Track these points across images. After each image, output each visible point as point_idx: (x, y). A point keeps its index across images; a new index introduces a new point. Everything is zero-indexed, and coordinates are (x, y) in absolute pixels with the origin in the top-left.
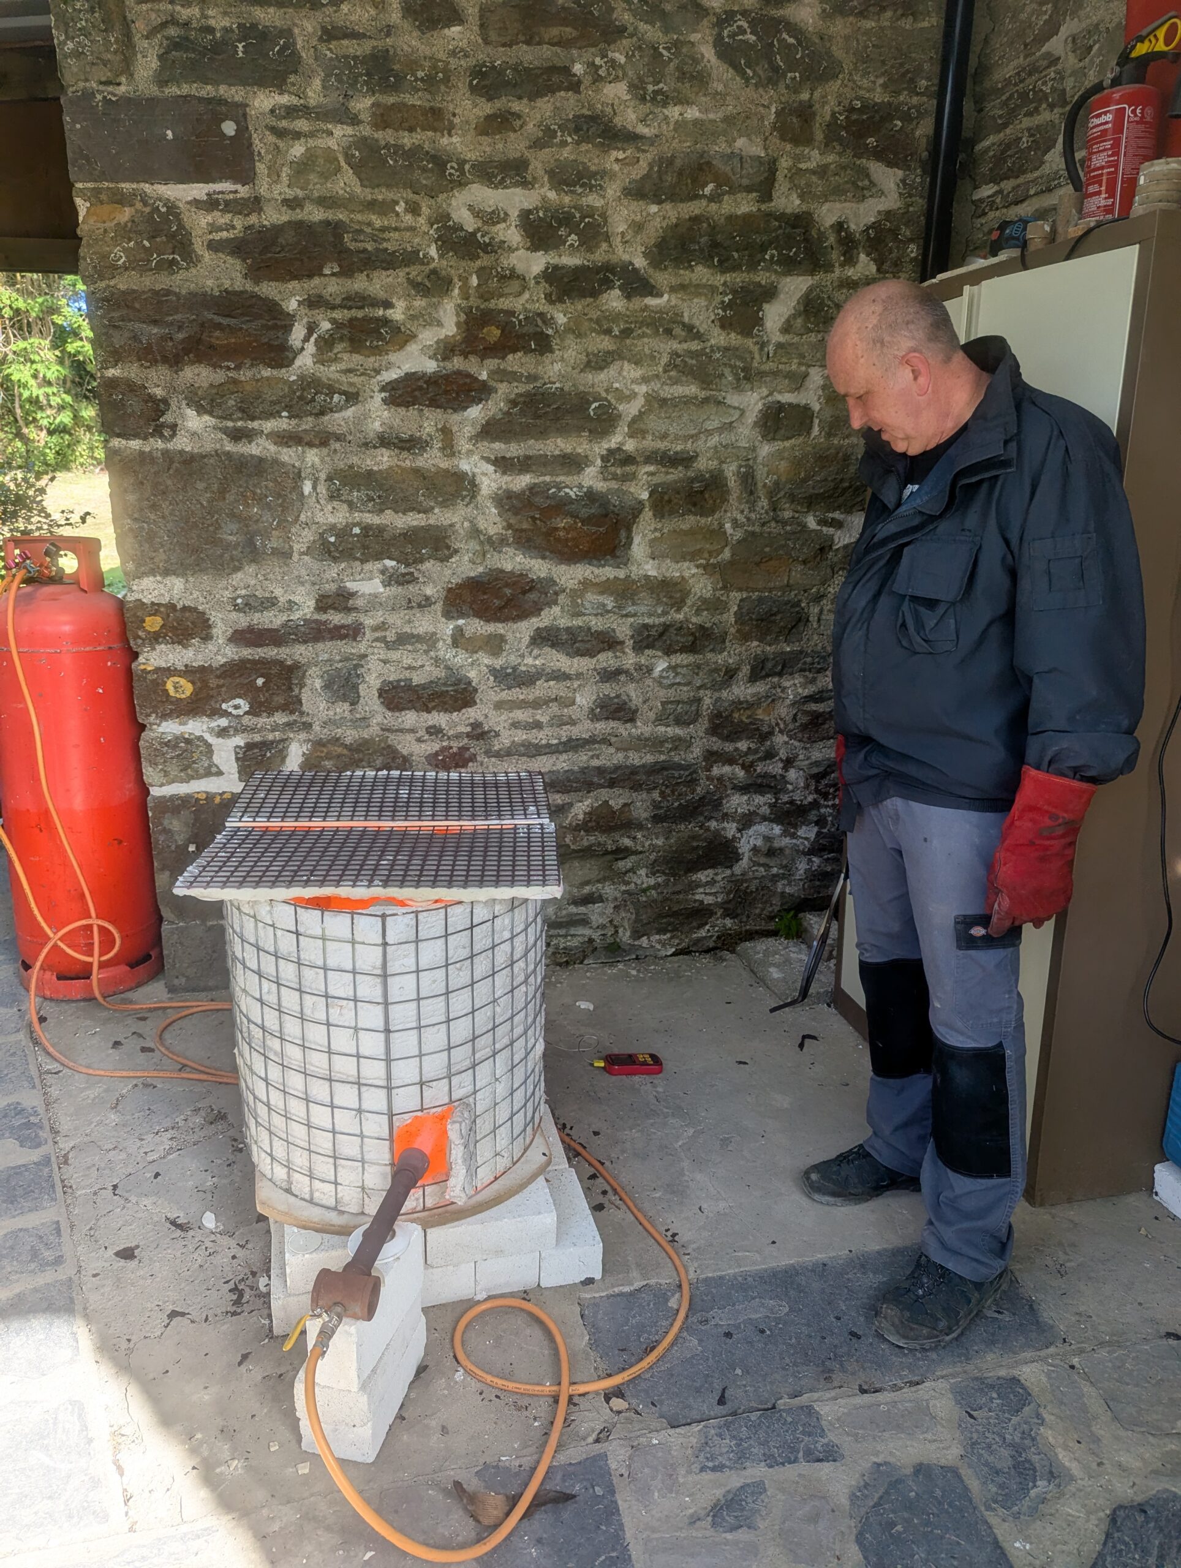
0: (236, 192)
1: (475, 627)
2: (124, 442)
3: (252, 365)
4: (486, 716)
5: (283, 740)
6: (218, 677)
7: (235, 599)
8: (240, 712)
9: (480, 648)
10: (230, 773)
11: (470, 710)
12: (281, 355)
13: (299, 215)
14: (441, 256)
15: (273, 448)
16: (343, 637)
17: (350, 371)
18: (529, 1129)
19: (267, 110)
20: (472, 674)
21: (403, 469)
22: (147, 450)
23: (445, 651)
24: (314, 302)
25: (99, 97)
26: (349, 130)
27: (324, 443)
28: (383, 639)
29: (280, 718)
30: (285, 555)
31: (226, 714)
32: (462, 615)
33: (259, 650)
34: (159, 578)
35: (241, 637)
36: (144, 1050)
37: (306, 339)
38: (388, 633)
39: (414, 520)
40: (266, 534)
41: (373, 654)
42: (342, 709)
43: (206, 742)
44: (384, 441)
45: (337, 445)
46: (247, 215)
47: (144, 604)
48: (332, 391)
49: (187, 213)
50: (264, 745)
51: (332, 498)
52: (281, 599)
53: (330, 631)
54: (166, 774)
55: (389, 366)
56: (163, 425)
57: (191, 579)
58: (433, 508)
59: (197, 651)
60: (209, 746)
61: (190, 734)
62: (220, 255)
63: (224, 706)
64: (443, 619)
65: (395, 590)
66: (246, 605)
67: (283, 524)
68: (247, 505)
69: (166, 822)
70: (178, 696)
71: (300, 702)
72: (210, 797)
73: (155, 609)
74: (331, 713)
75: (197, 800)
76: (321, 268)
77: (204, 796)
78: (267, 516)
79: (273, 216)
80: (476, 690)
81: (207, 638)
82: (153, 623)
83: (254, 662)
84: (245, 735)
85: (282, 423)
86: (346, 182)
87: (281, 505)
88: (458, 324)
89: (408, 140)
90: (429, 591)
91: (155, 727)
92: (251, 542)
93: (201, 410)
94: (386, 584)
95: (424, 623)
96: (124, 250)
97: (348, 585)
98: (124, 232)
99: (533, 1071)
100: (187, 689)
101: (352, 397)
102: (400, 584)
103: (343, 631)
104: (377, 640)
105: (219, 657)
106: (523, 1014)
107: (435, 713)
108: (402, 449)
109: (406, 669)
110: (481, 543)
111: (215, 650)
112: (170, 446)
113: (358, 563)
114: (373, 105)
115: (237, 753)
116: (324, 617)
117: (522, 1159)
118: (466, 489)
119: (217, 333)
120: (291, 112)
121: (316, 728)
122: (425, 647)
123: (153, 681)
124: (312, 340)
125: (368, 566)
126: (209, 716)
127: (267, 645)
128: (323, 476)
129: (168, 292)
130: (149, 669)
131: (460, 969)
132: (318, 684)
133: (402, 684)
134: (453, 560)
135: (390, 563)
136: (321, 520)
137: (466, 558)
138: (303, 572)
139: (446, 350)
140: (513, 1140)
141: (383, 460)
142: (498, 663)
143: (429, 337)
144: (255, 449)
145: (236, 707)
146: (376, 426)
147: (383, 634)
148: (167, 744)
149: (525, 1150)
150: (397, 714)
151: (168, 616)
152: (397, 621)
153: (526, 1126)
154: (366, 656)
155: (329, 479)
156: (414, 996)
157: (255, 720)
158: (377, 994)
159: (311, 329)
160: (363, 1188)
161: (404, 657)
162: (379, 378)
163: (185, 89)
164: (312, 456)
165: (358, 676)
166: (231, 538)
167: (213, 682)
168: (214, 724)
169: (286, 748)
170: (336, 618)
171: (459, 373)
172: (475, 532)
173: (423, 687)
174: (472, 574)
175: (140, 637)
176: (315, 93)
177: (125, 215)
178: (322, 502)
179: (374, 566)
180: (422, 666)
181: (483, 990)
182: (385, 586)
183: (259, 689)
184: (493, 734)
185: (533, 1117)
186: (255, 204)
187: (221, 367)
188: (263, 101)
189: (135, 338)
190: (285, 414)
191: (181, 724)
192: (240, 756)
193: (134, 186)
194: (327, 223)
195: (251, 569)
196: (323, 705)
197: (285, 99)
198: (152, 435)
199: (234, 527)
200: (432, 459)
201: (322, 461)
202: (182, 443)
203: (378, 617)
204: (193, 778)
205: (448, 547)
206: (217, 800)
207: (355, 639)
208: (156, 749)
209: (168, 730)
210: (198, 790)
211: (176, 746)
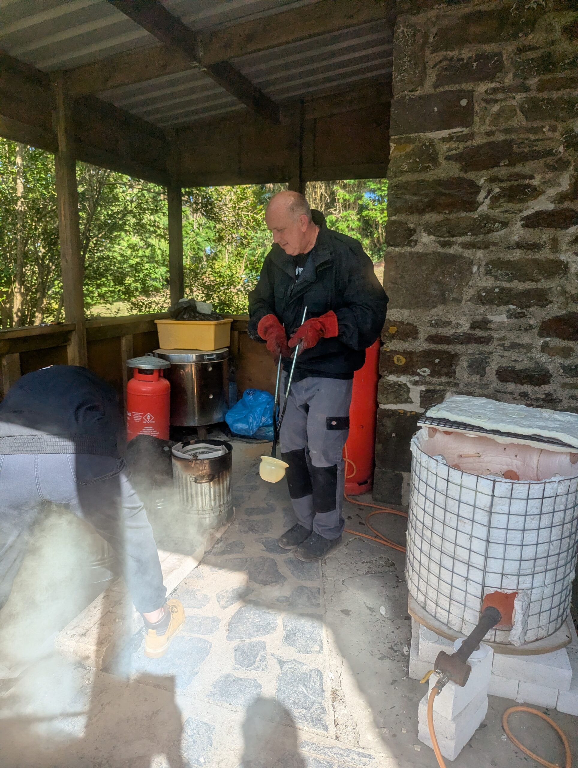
0: (462, 131)
1: (556, 342)
2: (393, 248)
3: (457, 211)
4: (555, 390)
5: (444, 390)
6: (418, 357)
7: (431, 321)
8: (426, 374)
9: (558, 354)
10: (416, 403)
11: (546, 386)
12: (472, 206)
13: (492, 139)
14: (566, 151)
15: (461, 250)
16: (481, 343)
17: (506, 211)
18: (560, 619)
19: (484, 91)
20: (550, 367)
21: (527, 260)
22: (403, 251)
23: (537, 354)
24: (492, 180)
25: (407, 98)
26: (524, 95)
27: (487, 247)
28: (503, 345)
29: (444, 379)
30: (458, 301)
31: (419, 374)
32: (549, 335)
33: (439, 346)
34: (398, 310)
35: (431, 339)
36: (360, 523)
37: (486, 197)
38: (506, 342)
39: (528, 285)
40: (451, 291)
41: (496, 352)
42: (476, 378)
43: (407, 387)
44: (519, 245)
45: (494, 248)
46: (466, 142)
47: (390, 321)
48: (495, 221)
49: (438, 144)
50: (435, 391)
51: (486, 274)
52: (454, 322)
53: (476, 339)
54: (387, 399)
55: (528, 208)
56: (412, 241)
57: (412, 311)
58: (541, 279)
59: (410, 344)
60: (408, 389)
61: (401, 382)
62: (451, 162)
63: (418, 371)
64: (538, 337)
65: (513, 321)
66: (436, 324)
67: (460, 287)
68: (444, 277)
69: (384, 421)
70: (398, 364)
71: (455, 373)
72: (405, 412)
73: (395, 323)
74: (469, 379)
75: (400, 413)
76: (499, 163)
77: (403, 412)
78: (453, 282)
79: (479, 141)
80: (551, 376)
81: (415, 338)
82: (393, 330)
83: (435, 351)
84: (426, 385)
85: (467, 238)
86: (519, 120)
87: (460, 277)
88: (569, 185)
89: (555, 95)
90: (532, 322)
91: (386, 377)
92: (443, 295)
93: (430, 233)
94: (509, 317)
95: (526, 339)
96: (408, 164)
97: (489, 317)
98: (408, 156)
99: (567, 588)
100: (403, 361)
101: (505, 224)
102: (517, 318)
103: (482, 340)
104: (499, 345)
105: (419, 348)
106: (565, 554)
107: (526, 386)
108: (528, 249)
109: (513, 361)
110: (567, 298)
111: (418, 344)
112: (413, 250)
113: (495, 306)
114: (539, 81)
115: (421, 394)
116: (474, 332)
117: (554, 635)
118: (562, 270)
119: (444, 198)
120: (495, 91)
121: (461, 386)
122: (525, 351)
123: (389, 356)
124: (489, 197)
125: (501, 308)
126: (411, 375)
127: (443, 344)
128: (484, 263)
129: (423, 181)
130: (388, 350)
131: (533, 519)
132: (465, 364)
133: (510, 369)
134: (548, 306)
135: (512, 307)
136: (479, 285)
137: (556, 306)
138: (467, 310)
139: (562, 198)
140: (550, 622)
141: (517, 255)
142: (567, 362)
143: (552, 192)
144: (451, 251)
145: (424, 372)
146: (516, 238)
147: (503, 342)
148: (390, 385)
149: (555, 631)
150: (504, 384)
151: (400, 327)
152: (512, 337)
153: (558, 617)
154: (493, 353)
155: (487, 264)
156: (505, 527)
157: (432, 379)
158: (485, 521)
159: (489, 192)
160: (463, 620)
161: (513, 355)
162: (521, 214)
163: (446, 88)
164: (480, 254)
165: (486, 363)
166: (434, 292)
167: (415, 359)
168: (412, 379)
169: (444, 394)
170: (479, 333)
171: (567, 209)
172: (564, 292)
173: (521, 371)
174: (558, 315)
175: (386, 336)
176: (509, 80)
177: (410, 148)
178: (481, 276)
179: (504, 308)
180: (522, 361)
181: (544, 534)
182: (508, 318)
183: (436, 364)
184: (558, 400)
185: (563, 614)
186: (471, 136)
187: (442, 213)
188: (482, 88)
189: (406, 201)
190: (469, 234)
191: (397, 377)
192: (423, 395)
193: (416, 134)
194: (505, 141)
195: (441, 307)
196: (466, 375)
197: (493, 85)
198: (406, 245)
199: (436, 287)
200: (545, 254)
201: (484, 256)
202: (419, 249)
203: (502, 333)
204: (399, 402)
205: (546, 300)
206: (408, 414)
207: (487, 344)
208: (385, 387)
209: (391, 379)
210: (400, 408)
211: (394, 387)
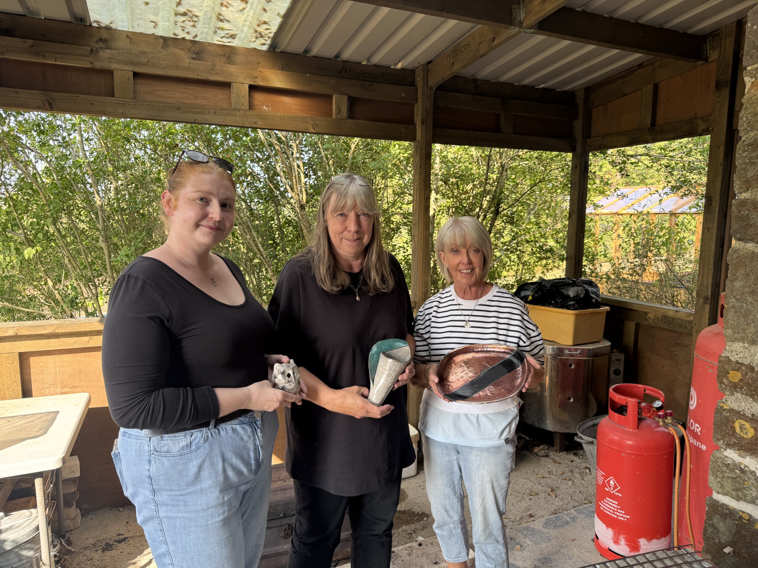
43: (756, 478)
47: (730, 360)
54: (722, 486)
61: (746, 466)
70: (742, 434)
73: (738, 366)
75: (742, 517)
82: (735, 376)
91: (722, 450)
100: (750, 433)
123: (726, 417)
130: (725, 407)
148: (727, 465)
151: (747, 374)
175: (724, 383)
191: (740, 456)
204: (741, 499)
206: (757, 526)
208: (719, 466)
209: (730, 456)
210: (744, 510)
211: (732, 470)
